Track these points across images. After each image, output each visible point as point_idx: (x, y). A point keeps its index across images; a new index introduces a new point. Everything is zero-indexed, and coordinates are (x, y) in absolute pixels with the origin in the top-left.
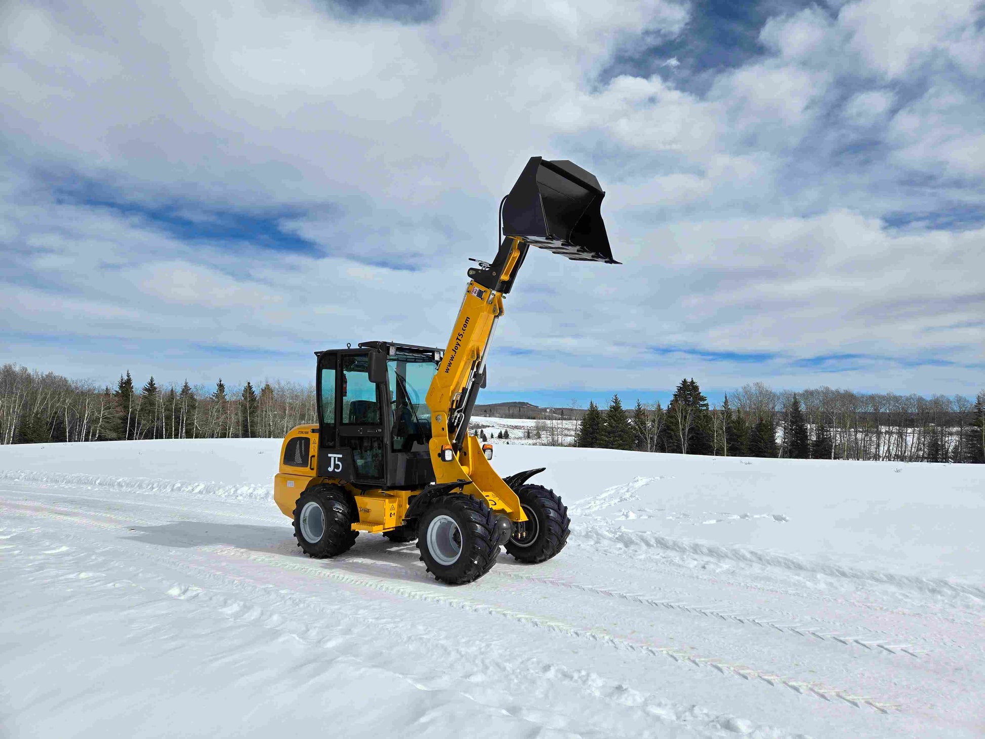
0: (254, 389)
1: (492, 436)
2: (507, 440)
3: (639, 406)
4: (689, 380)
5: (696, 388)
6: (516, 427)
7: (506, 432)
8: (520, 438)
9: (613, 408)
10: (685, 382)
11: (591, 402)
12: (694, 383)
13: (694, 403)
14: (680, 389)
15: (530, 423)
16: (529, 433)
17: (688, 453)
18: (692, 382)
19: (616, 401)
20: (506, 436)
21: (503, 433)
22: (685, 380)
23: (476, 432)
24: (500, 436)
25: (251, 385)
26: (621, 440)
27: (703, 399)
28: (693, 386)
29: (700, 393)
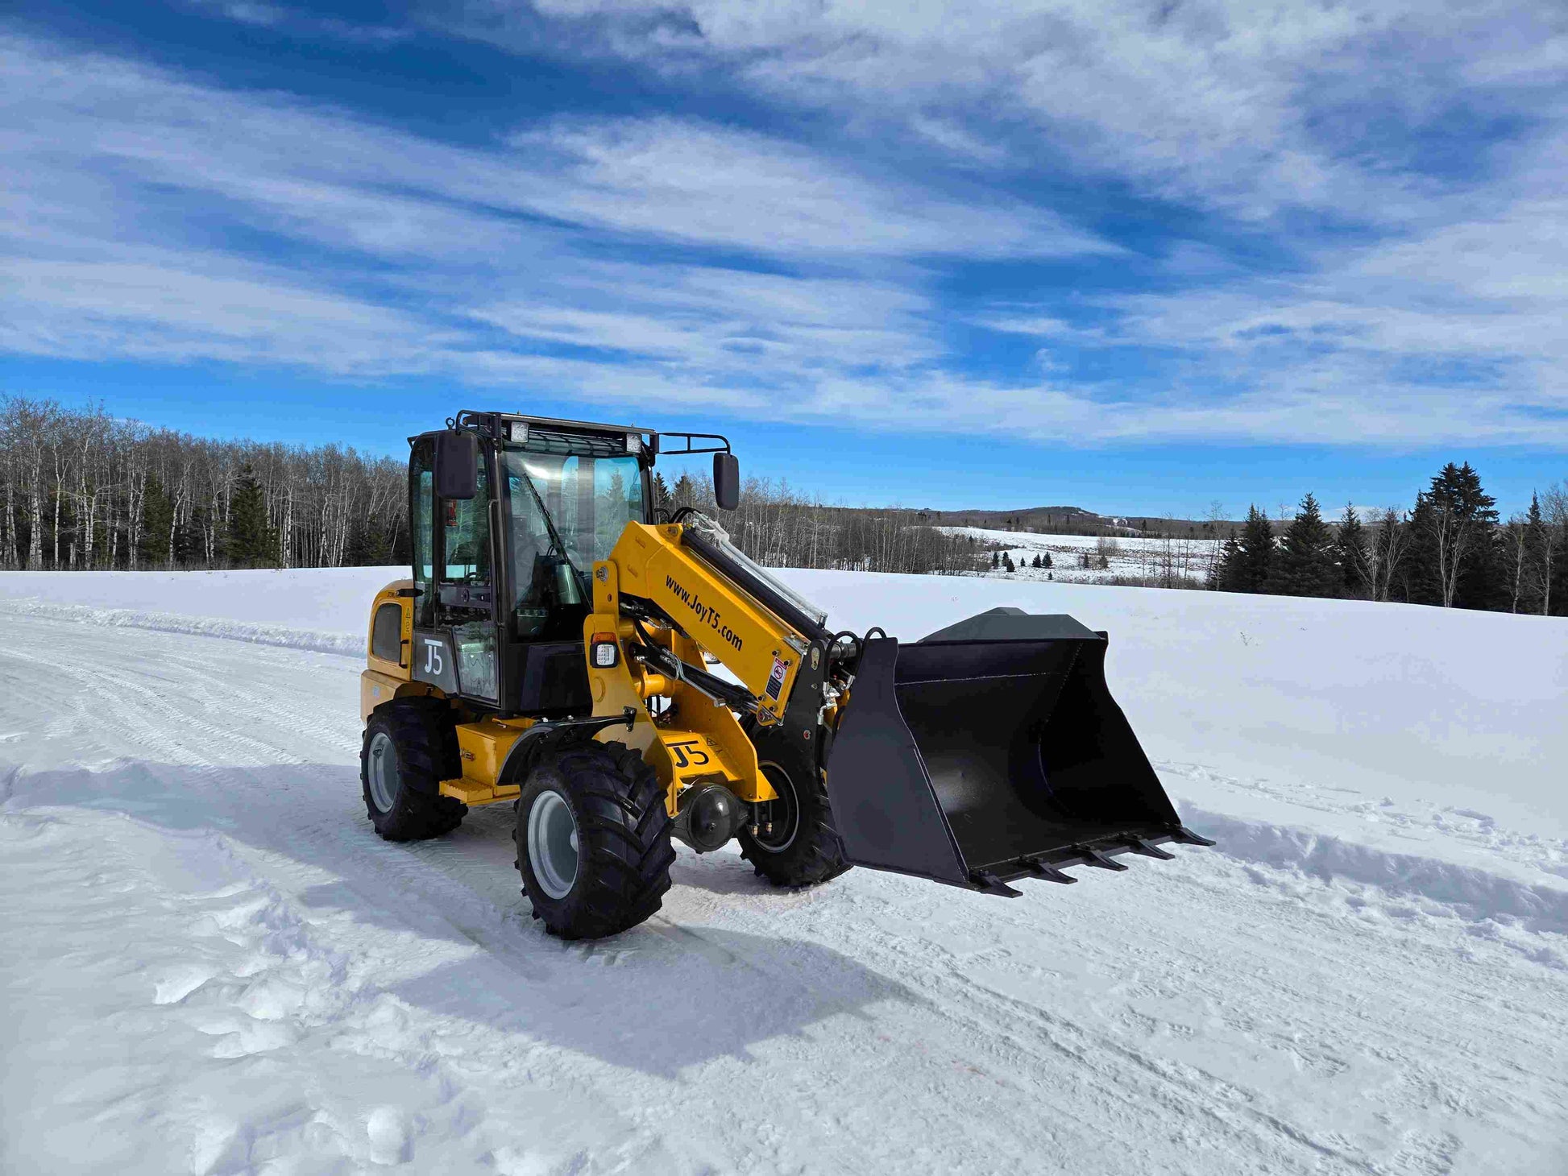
0: (665, 484)
1: (1023, 563)
2: (1048, 571)
3: (1350, 513)
4: (1460, 466)
5: (1473, 482)
6: (1064, 549)
7: (1047, 557)
8: (1072, 567)
9: (1302, 519)
10: (1450, 469)
11: (1252, 507)
12: (1470, 471)
13: (1467, 511)
14: (1438, 483)
15: (1090, 543)
16: (1086, 559)
17: (1456, 604)
18: (1466, 470)
19: (1310, 505)
20: (1048, 562)
21: (1042, 558)
22: (1451, 466)
23: (996, 556)
24: (1037, 563)
25: (661, 476)
26: (1317, 577)
27: (1487, 501)
28: (1466, 478)
29: (1481, 490)
